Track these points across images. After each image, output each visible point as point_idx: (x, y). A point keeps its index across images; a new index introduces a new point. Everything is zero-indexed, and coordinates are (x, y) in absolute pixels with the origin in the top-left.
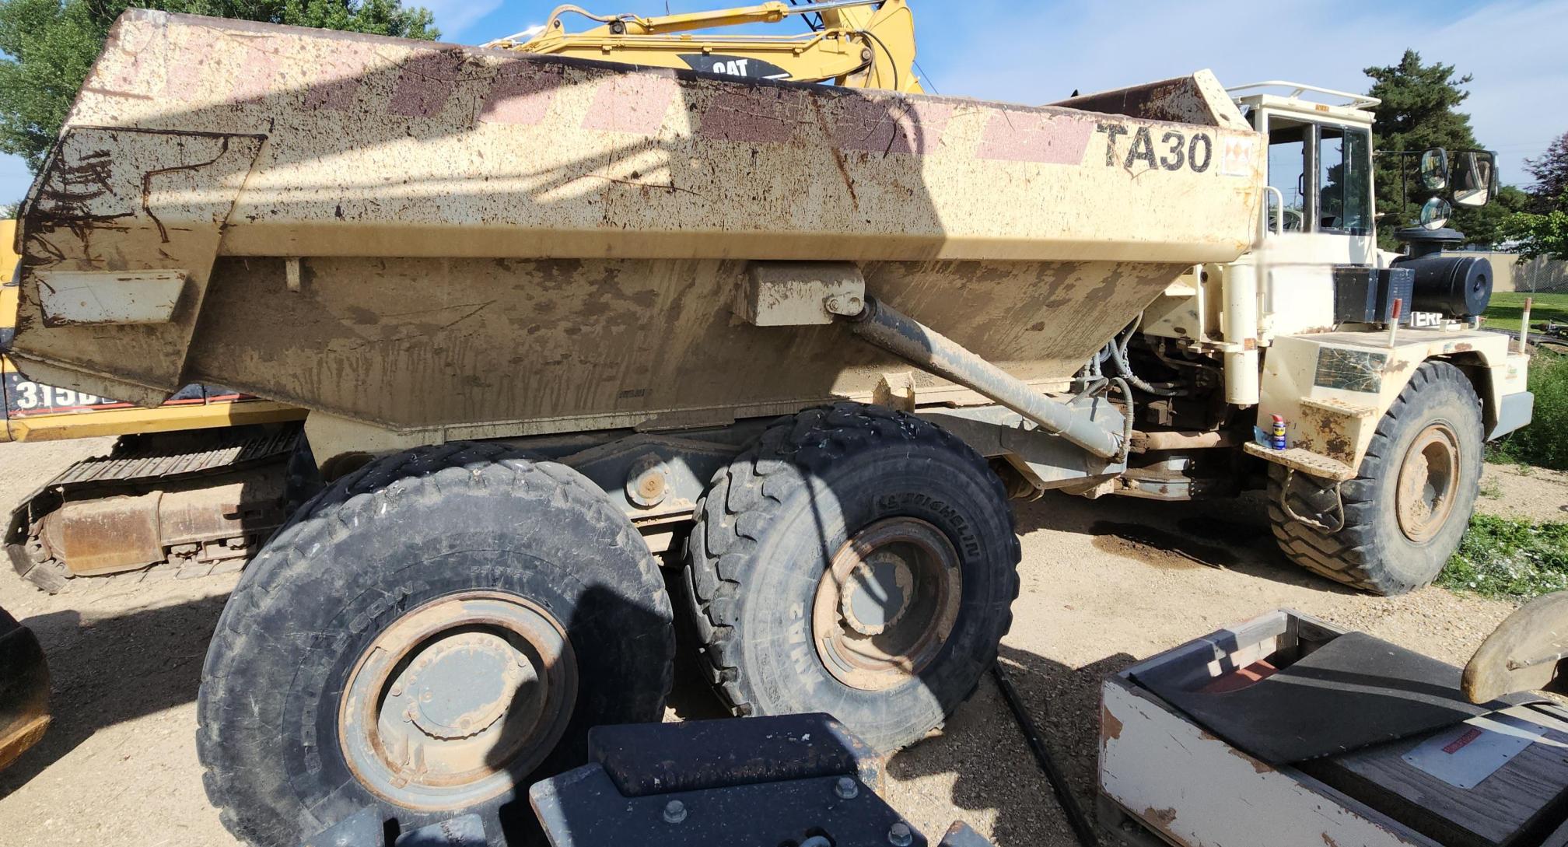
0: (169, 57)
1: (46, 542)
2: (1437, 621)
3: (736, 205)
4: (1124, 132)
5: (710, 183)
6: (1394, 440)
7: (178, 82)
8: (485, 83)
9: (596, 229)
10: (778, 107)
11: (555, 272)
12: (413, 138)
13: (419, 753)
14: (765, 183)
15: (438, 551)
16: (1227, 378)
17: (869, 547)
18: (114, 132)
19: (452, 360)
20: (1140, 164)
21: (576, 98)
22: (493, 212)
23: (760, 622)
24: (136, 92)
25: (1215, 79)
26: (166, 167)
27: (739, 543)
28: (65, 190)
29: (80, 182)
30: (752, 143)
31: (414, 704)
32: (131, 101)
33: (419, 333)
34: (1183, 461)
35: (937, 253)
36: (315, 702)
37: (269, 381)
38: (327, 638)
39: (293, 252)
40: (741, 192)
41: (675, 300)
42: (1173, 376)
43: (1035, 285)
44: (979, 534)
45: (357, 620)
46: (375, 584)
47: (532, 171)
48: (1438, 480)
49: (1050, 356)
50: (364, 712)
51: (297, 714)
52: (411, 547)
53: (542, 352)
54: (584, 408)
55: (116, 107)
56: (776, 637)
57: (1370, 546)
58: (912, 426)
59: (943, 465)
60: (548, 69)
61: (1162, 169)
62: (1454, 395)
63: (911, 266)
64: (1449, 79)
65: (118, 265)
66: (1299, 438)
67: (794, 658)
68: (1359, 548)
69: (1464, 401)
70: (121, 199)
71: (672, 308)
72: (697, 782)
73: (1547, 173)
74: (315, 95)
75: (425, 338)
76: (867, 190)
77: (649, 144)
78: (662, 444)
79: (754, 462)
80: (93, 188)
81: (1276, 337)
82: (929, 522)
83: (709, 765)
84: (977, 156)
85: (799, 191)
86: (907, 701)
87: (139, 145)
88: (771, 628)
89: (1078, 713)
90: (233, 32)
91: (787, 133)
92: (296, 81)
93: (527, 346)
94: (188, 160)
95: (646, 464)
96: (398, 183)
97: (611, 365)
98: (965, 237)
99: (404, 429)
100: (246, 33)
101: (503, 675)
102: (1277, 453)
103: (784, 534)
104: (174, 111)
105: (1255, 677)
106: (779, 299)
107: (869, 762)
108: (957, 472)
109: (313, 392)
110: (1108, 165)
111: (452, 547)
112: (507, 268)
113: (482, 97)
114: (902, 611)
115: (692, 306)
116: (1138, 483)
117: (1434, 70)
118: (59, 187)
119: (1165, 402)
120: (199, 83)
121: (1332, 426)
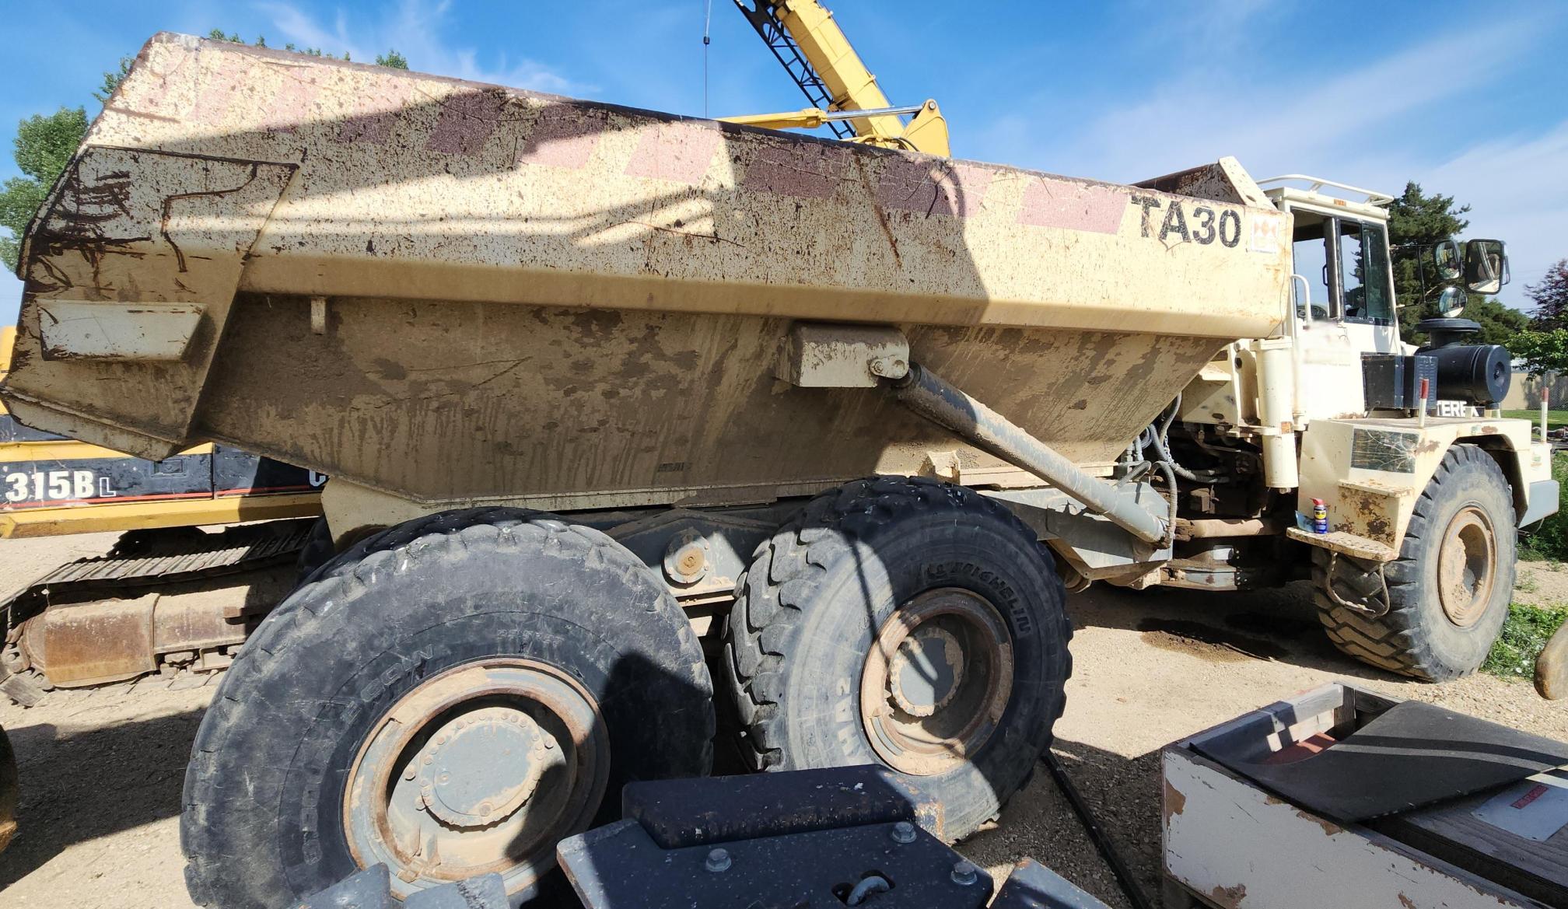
0: (200, 81)
1: (25, 650)
2: (1488, 705)
3: (780, 258)
4: (1157, 205)
5: (753, 235)
6: (1431, 521)
7: (207, 106)
8: (527, 124)
9: (640, 277)
10: (822, 164)
11: (594, 327)
12: (451, 175)
13: (433, 845)
14: (809, 238)
15: (462, 611)
16: (1266, 463)
17: (918, 618)
18: (136, 154)
19: (483, 424)
20: (1174, 237)
21: (620, 144)
22: (531, 254)
23: (805, 698)
24: (162, 114)
25: (1239, 165)
26: (188, 192)
27: (782, 614)
28: (78, 210)
29: (95, 203)
30: (796, 197)
31: (429, 788)
32: (157, 123)
33: (448, 392)
34: (1228, 550)
35: (980, 316)
36: (318, 781)
37: (285, 442)
38: (336, 707)
39: (319, 289)
40: (785, 246)
41: (716, 362)
42: (1213, 463)
43: (1076, 359)
44: (1030, 608)
45: (370, 687)
46: (392, 647)
47: (573, 214)
48: (1476, 564)
49: (1093, 437)
50: (373, 793)
51: (297, 794)
52: (433, 606)
53: (579, 416)
54: (620, 483)
55: (139, 128)
56: (822, 715)
57: (1416, 629)
58: (959, 494)
59: (992, 534)
60: (592, 114)
61: (1194, 243)
62: (1485, 478)
63: (954, 333)
64: (1450, 209)
65: (129, 295)
66: (1340, 521)
67: (841, 739)
68: (1406, 632)
69: (1494, 484)
70: (138, 223)
71: (713, 372)
72: (742, 832)
73: (1546, 298)
74: (351, 127)
75: (455, 398)
76: (910, 250)
77: (692, 193)
78: (701, 519)
79: (798, 532)
80: (108, 209)
81: (1311, 421)
82: (978, 593)
83: (755, 814)
84: (1017, 222)
85: (843, 247)
86: (960, 788)
87: (162, 167)
88: (817, 705)
89: (1137, 801)
90: (269, 60)
91: (831, 189)
92: (331, 112)
93: (562, 410)
94: (213, 185)
95: (685, 539)
96: (433, 220)
97: (652, 433)
98: (1008, 300)
99: (429, 502)
100: (282, 62)
101: (528, 755)
102: (1319, 537)
103: (830, 603)
104: (201, 135)
105: (1316, 749)
106: (824, 360)
107: (927, 808)
108: (1005, 541)
109: (332, 457)
110: (1143, 236)
111: (476, 607)
112: (544, 321)
113: (523, 138)
114: (952, 692)
115: (735, 371)
116: (1184, 573)
117: (1435, 201)
118: (72, 207)
119: (1207, 489)
120: (230, 109)
121: (1371, 507)
